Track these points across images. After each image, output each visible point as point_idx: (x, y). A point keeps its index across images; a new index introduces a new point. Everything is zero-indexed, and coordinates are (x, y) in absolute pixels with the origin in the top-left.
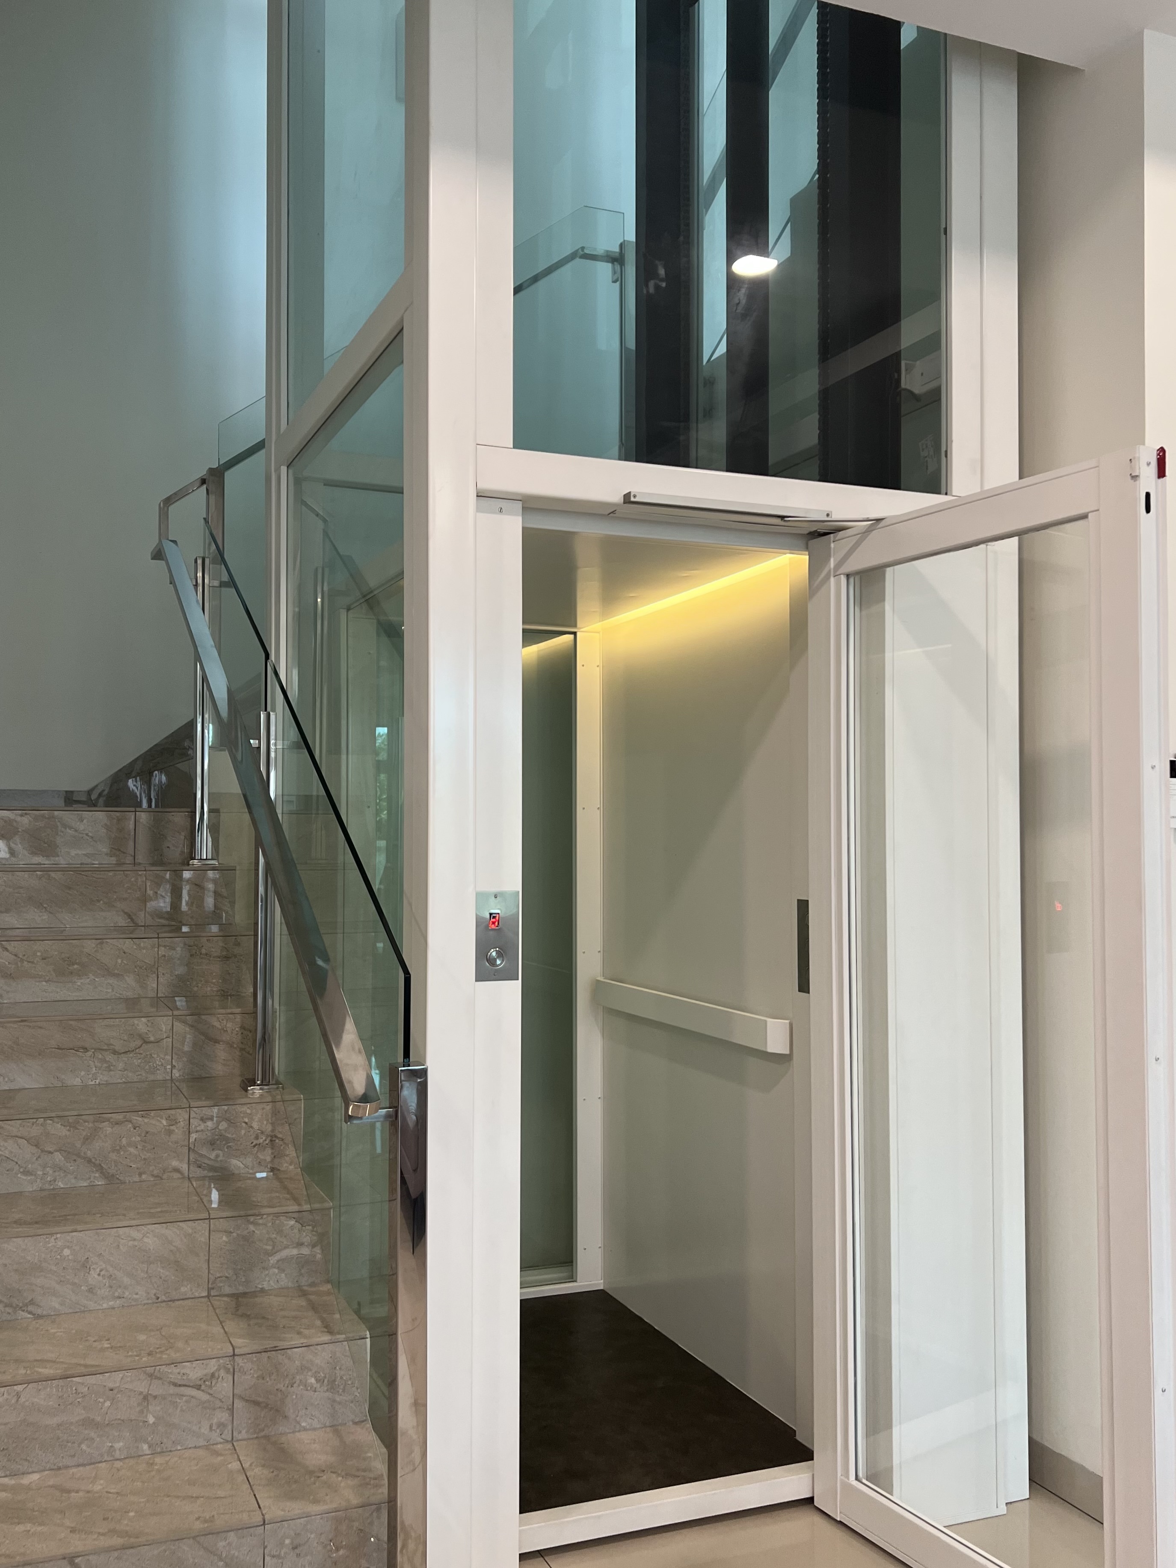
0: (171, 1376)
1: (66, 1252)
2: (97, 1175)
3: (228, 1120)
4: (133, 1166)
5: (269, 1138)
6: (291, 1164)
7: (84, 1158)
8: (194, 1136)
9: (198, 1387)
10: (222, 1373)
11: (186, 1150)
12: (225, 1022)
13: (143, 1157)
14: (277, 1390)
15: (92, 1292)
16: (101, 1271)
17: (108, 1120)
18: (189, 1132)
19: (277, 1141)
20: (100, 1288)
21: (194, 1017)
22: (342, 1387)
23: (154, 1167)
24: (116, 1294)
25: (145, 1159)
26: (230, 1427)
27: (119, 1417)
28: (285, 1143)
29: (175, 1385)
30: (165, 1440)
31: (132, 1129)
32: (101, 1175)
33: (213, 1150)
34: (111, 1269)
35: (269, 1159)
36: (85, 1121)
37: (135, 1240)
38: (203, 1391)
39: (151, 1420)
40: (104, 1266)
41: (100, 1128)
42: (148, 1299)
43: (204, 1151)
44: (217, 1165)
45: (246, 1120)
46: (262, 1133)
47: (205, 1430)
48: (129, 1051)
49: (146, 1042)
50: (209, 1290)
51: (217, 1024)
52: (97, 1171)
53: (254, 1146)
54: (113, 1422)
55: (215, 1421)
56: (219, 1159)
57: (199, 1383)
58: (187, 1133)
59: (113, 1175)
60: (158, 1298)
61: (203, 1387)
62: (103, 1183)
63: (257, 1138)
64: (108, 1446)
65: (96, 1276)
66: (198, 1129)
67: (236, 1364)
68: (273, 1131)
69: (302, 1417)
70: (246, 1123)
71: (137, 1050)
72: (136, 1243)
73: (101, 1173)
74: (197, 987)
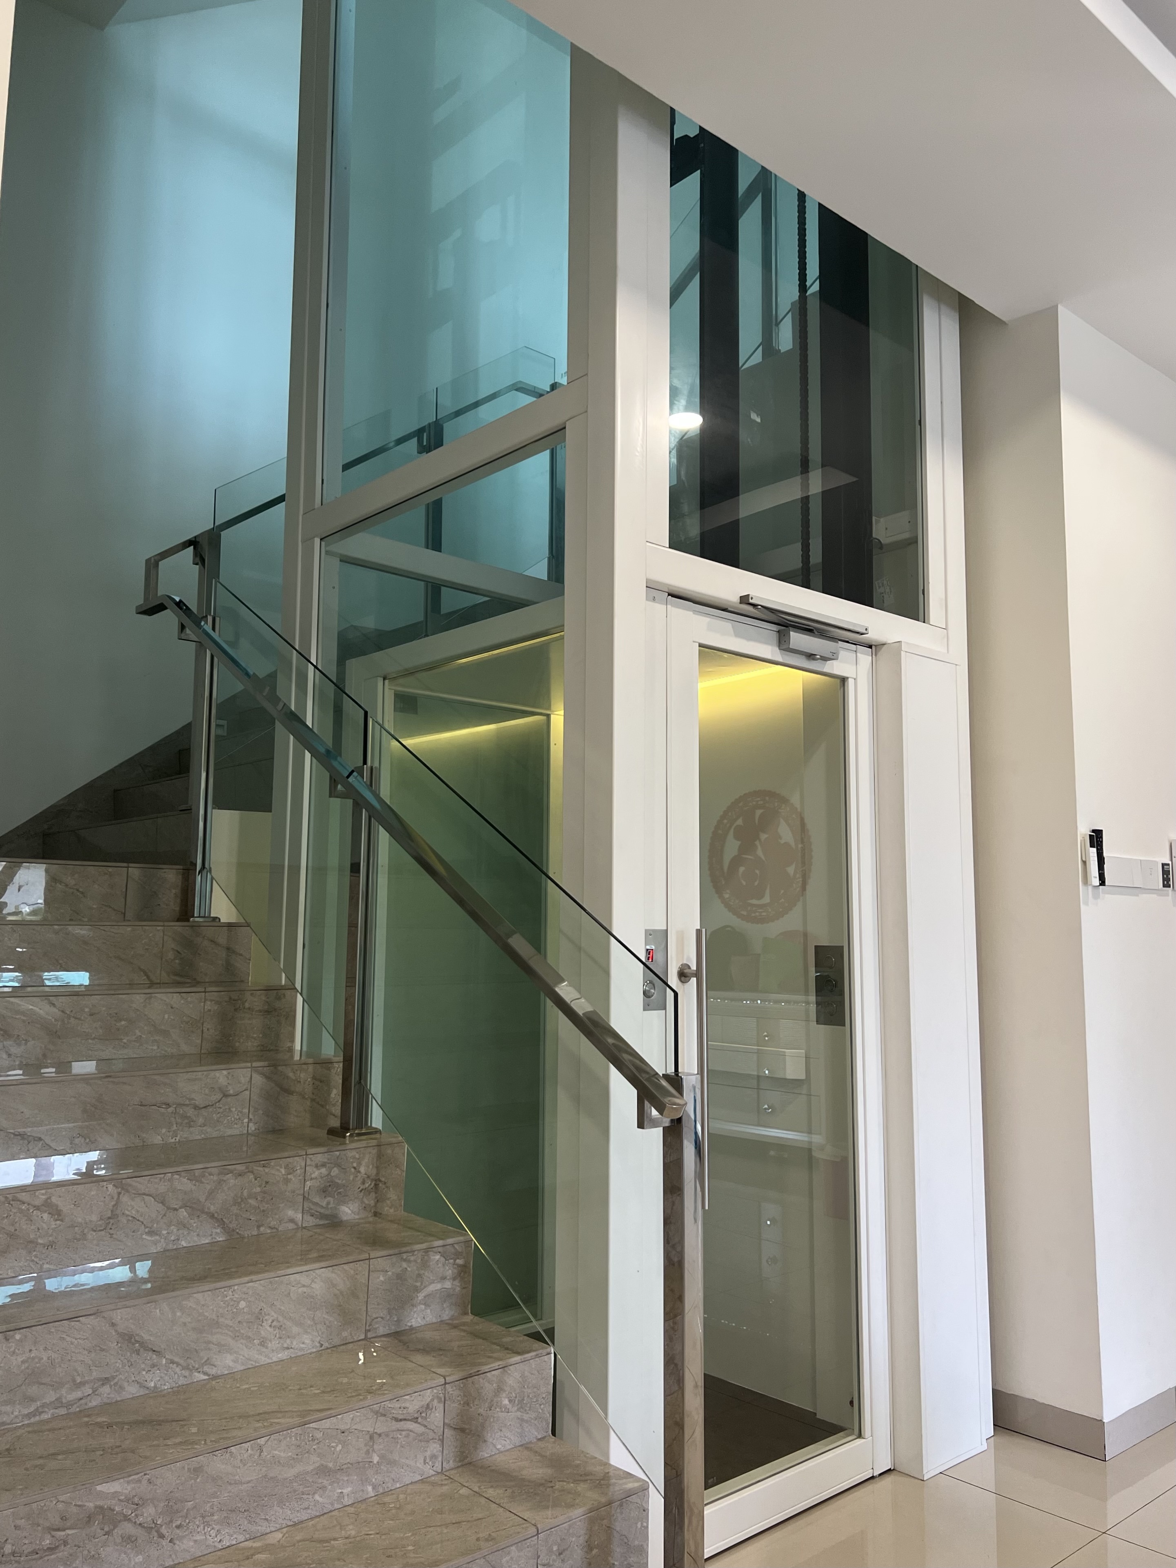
0: (393, 1411)
1: (243, 1304)
2: (218, 1231)
3: (338, 1165)
4: (252, 1219)
5: (374, 1182)
6: (391, 1208)
7: (207, 1213)
8: (308, 1183)
9: (415, 1420)
10: (435, 1402)
11: (300, 1198)
12: (298, 1072)
13: (262, 1209)
14: (479, 1414)
15: (263, 1346)
16: (273, 1321)
17: (231, 1172)
18: (305, 1180)
19: (380, 1185)
20: (270, 1341)
21: (272, 1068)
22: (529, 1405)
23: (271, 1219)
24: (285, 1345)
25: (263, 1211)
26: (440, 1459)
27: (348, 1461)
28: (387, 1187)
29: (397, 1420)
30: (387, 1479)
31: (253, 1180)
32: (222, 1230)
33: (325, 1197)
34: (281, 1318)
35: (372, 1203)
36: (210, 1174)
37: (304, 1286)
38: (419, 1423)
39: (376, 1459)
40: (275, 1316)
41: (225, 1181)
42: (313, 1347)
43: (317, 1199)
44: (327, 1212)
45: (355, 1165)
46: (368, 1177)
47: (420, 1464)
48: (209, 1106)
49: (226, 1096)
50: (367, 1331)
51: (291, 1075)
52: (218, 1226)
53: (361, 1191)
54: (343, 1467)
55: (428, 1454)
56: (330, 1206)
57: (416, 1415)
58: (303, 1181)
59: (233, 1230)
60: (322, 1345)
61: (420, 1420)
62: (224, 1239)
63: (363, 1183)
64: (337, 1493)
65: (268, 1328)
66: (313, 1176)
67: (446, 1392)
68: (377, 1174)
69: (497, 1439)
70: (355, 1168)
71: (217, 1104)
72: (305, 1289)
73: (222, 1228)
74: (239, 1042)
